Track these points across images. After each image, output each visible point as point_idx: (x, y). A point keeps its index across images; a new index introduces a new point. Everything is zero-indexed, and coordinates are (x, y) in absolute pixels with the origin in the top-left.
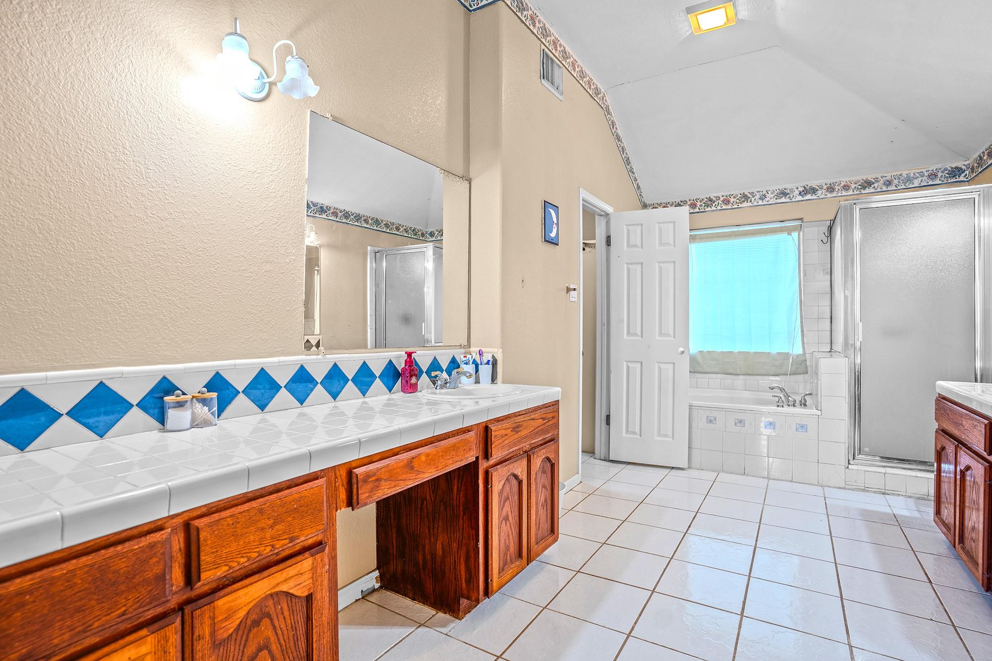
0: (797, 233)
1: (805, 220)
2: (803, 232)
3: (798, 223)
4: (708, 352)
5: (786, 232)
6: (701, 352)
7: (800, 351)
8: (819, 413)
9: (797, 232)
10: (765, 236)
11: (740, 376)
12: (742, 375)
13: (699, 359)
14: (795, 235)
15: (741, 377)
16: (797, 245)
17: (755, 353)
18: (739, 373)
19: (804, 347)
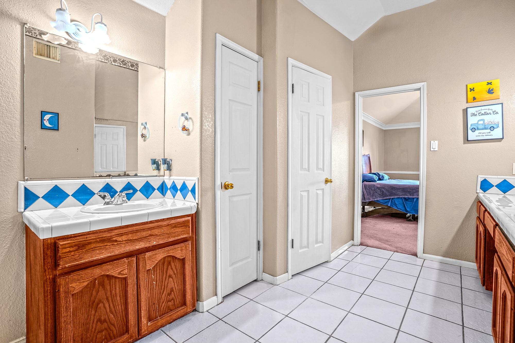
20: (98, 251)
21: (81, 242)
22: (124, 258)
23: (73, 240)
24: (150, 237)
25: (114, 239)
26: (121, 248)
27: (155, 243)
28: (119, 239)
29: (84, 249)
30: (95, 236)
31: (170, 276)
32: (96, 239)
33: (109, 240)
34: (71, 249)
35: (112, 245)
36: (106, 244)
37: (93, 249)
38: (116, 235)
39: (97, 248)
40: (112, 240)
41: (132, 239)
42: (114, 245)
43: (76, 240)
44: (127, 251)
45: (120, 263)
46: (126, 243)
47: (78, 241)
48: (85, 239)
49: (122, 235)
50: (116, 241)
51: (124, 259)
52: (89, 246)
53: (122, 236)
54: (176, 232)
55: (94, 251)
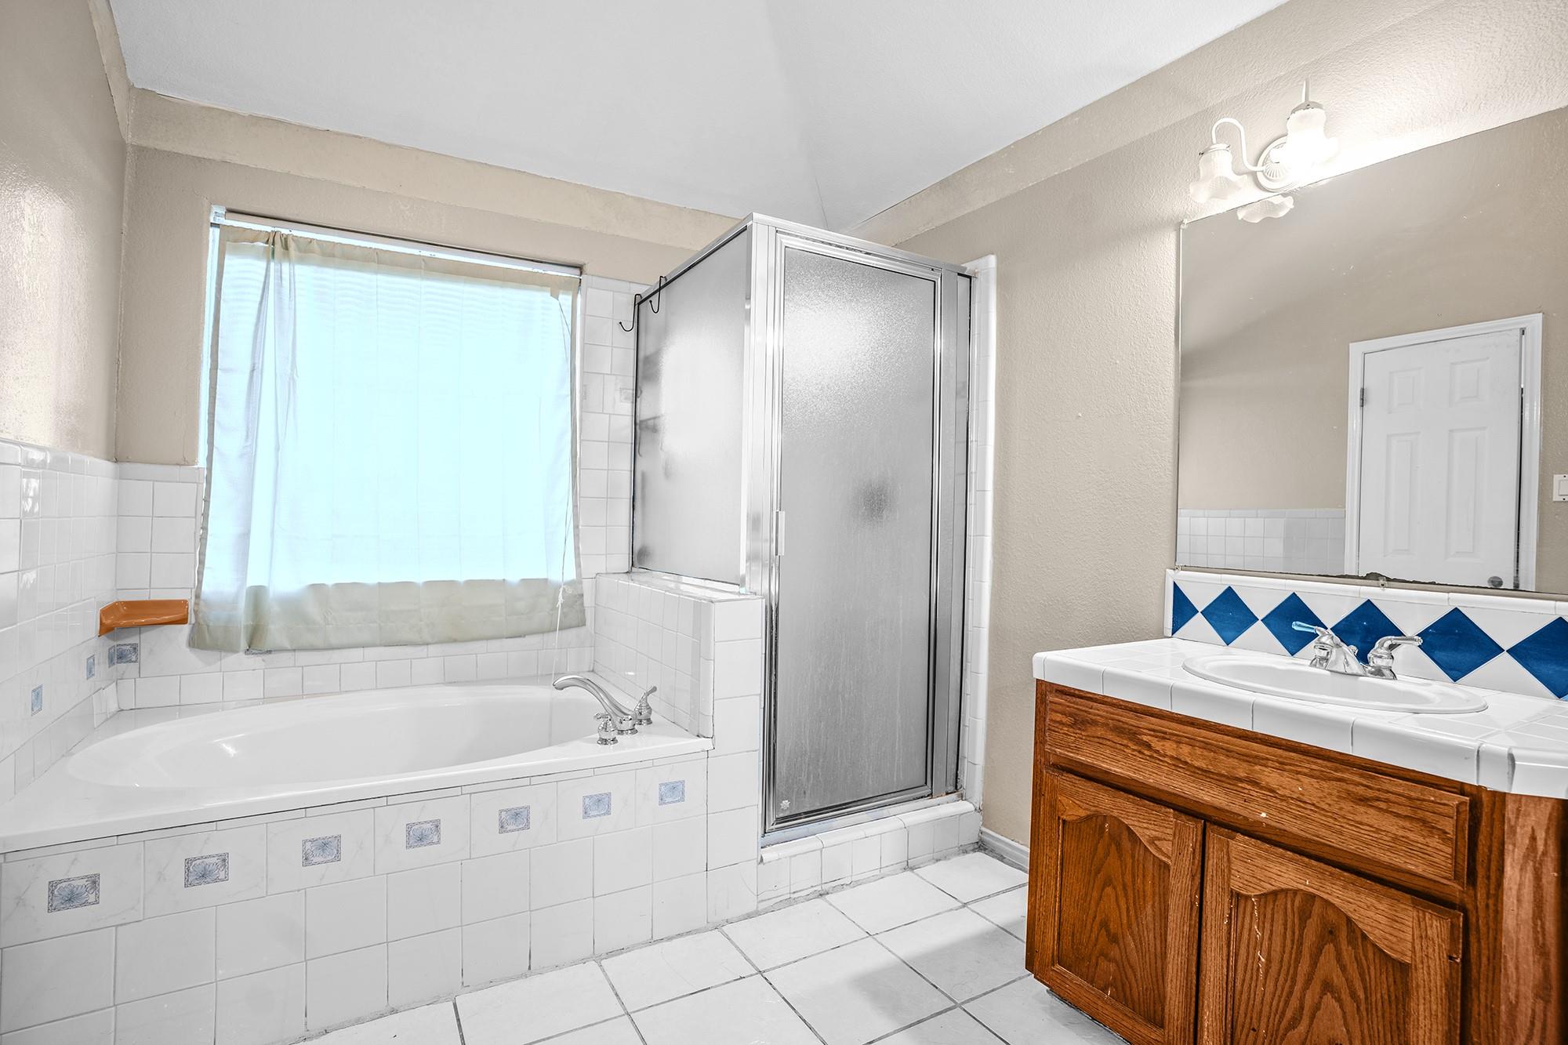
0: (570, 298)
1: (587, 269)
2: (585, 298)
3: (573, 274)
4: (337, 585)
5: (549, 289)
6: (315, 587)
7: (571, 575)
8: (707, 744)
9: (571, 293)
10: (502, 287)
11: (431, 647)
12: (434, 644)
13: (313, 611)
14: (566, 299)
15: (433, 649)
16: (569, 322)
17: (469, 583)
18: (430, 640)
19: (578, 565)
20: (1108, 751)
21: (1082, 713)
22: (1169, 807)
23: (1069, 702)
24: (1249, 787)
25: (1145, 738)
26: (1159, 773)
27: (1264, 815)
28: (1157, 744)
29: (1084, 731)
30: (1107, 712)
31: (1327, 987)
32: (1107, 718)
33: (1133, 735)
34: (1065, 720)
35: (1140, 752)
36: (1125, 742)
37: (1101, 741)
38: (1149, 730)
39: (1109, 743)
40: (1139, 739)
41: (1190, 762)
42: (1143, 754)
43: (1074, 703)
44: (1175, 792)
45: (1156, 815)
46: (1174, 765)
47: (1076, 706)
48: (1087, 709)
49: (1163, 736)
50: (1149, 746)
51: (1168, 810)
52: (1094, 729)
53: (1164, 738)
54: (1361, 823)
55: (1101, 746)
